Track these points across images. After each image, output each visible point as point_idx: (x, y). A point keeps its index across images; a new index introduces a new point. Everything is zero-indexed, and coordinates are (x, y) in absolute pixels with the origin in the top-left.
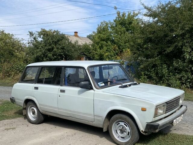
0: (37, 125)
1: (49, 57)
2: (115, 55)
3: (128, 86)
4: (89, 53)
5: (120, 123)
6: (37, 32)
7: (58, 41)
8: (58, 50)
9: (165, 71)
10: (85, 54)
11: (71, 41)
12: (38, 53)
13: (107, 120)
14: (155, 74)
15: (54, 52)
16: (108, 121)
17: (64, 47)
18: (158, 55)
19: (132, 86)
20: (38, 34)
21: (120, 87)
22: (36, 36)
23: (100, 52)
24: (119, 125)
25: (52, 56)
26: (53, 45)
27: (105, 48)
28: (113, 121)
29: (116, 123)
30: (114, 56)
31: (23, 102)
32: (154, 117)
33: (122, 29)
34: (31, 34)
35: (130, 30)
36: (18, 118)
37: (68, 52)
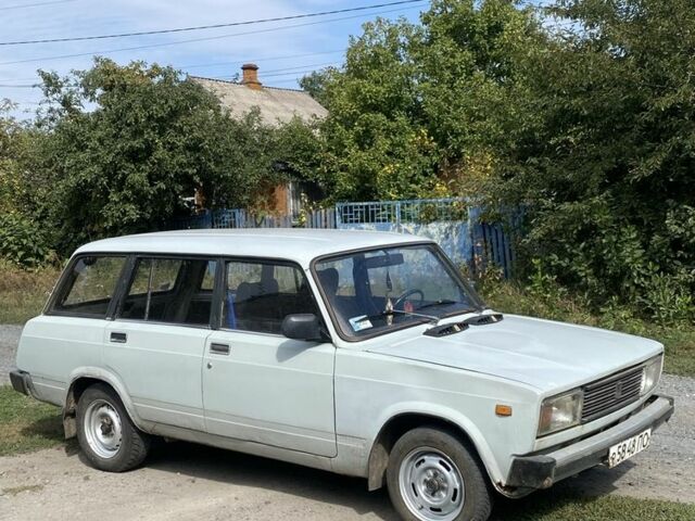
0: (121, 474)
1: (132, 187)
2: (425, 174)
3: (456, 327)
4: (312, 165)
5: (425, 457)
6: (77, 73)
7: (174, 114)
8: (173, 157)
9: (632, 253)
10: (290, 171)
11: (229, 111)
12: (82, 169)
13: (381, 448)
14: (589, 267)
15: (154, 164)
16: (386, 454)
17: (201, 141)
18: (603, 187)
19: (472, 329)
20: (80, 80)
21: (428, 333)
22: (71, 92)
23: (357, 163)
24: (423, 466)
25: (146, 182)
26: (149, 135)
27: (383, 143)
28: (401, 452)
29: (412, 459)
30: (422, 178)
31: (65, 389)
32: (537, 438)
33: (458, 55)
34: (51, 83)
35: (496, 59)
36: (44, 451)
37: (217, 164)
